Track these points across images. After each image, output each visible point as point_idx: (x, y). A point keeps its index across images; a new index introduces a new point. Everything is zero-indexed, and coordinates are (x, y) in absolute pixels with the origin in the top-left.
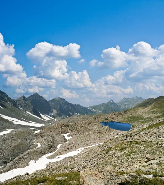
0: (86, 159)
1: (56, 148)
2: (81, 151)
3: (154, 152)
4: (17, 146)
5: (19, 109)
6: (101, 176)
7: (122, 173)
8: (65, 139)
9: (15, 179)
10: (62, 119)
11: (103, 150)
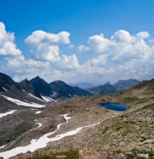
0: (84, 138)
1: (56, 127)
2: (79, 131)
3: (149, 131)
4: (20, 125)
5: (22, 91)
6: (98, 155)
7: (119, 152)
8: (64, 119)
9: (18, 157)
10: (62, 100)
11: (100, 129)
